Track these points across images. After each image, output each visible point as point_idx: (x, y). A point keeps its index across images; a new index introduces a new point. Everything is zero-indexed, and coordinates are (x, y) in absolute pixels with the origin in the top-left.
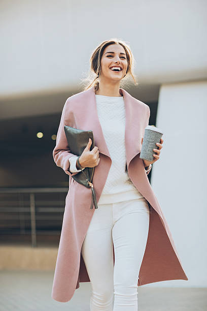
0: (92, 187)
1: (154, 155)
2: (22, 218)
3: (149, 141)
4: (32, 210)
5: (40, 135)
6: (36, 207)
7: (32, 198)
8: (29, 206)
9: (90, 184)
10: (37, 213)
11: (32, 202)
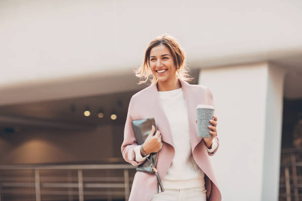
0: (156, 171)
1: (211, 132)
2: (70, 193)
3: (201, 120)
4: (80, 185)
5: (87, 113)
6: (84, 183)
7: (80, 174)
8: (77, 182)
9: (154, 169)
10: (85, 189)
11: (80, 178)
